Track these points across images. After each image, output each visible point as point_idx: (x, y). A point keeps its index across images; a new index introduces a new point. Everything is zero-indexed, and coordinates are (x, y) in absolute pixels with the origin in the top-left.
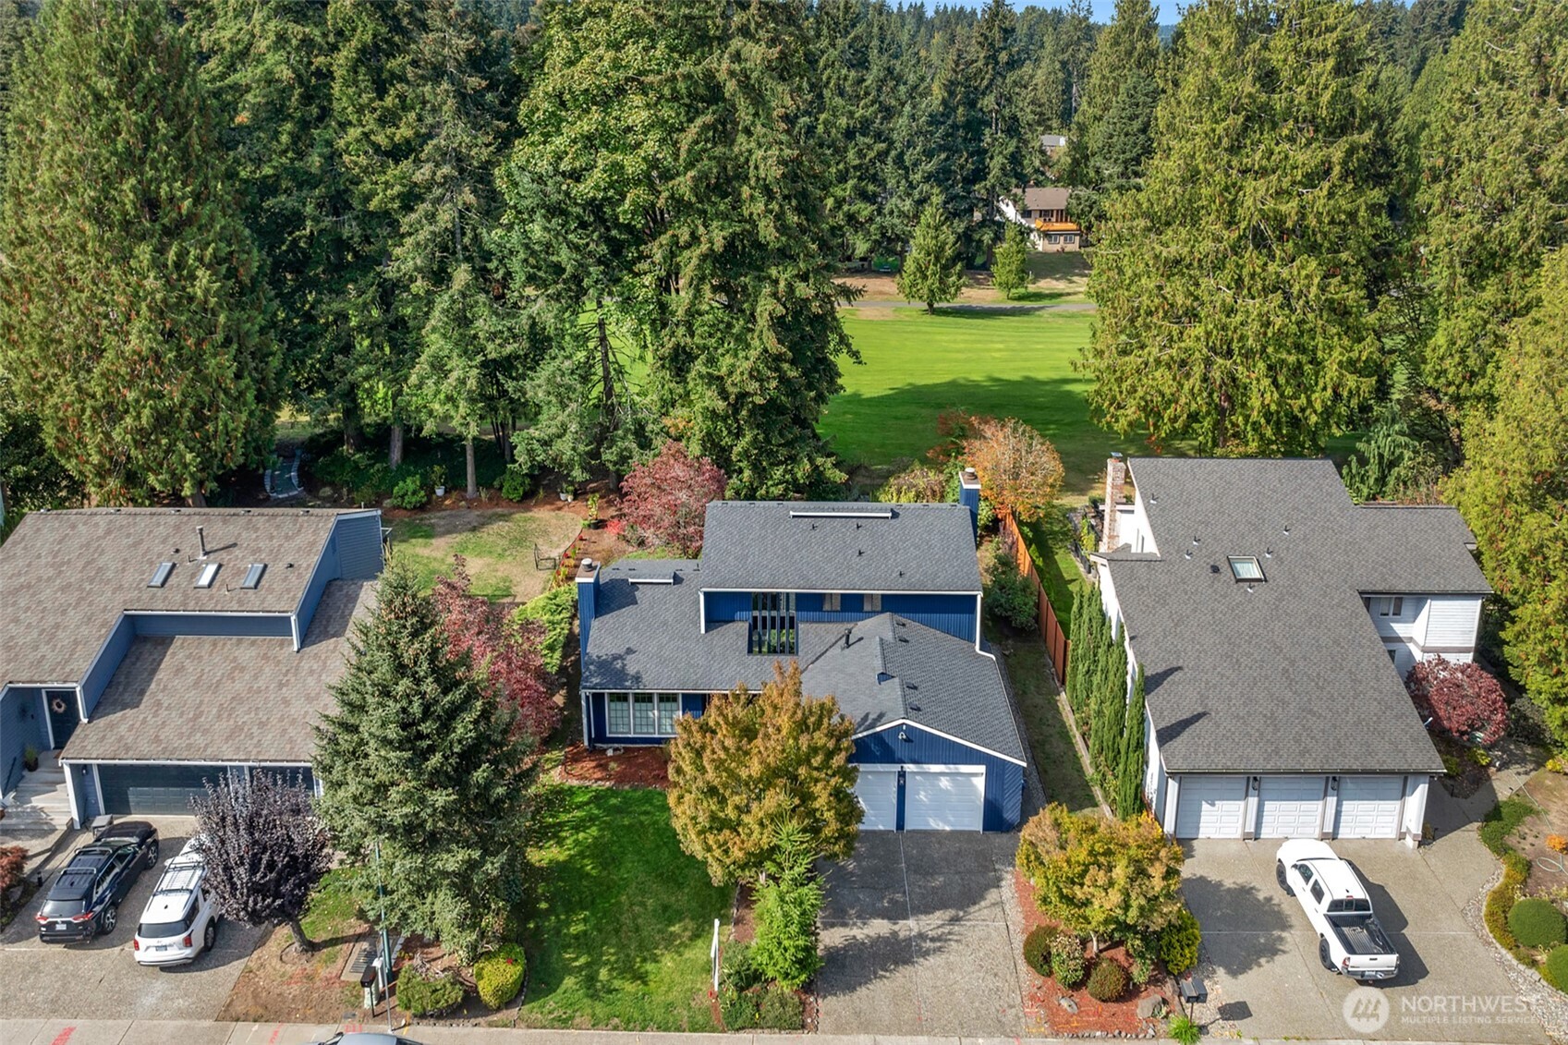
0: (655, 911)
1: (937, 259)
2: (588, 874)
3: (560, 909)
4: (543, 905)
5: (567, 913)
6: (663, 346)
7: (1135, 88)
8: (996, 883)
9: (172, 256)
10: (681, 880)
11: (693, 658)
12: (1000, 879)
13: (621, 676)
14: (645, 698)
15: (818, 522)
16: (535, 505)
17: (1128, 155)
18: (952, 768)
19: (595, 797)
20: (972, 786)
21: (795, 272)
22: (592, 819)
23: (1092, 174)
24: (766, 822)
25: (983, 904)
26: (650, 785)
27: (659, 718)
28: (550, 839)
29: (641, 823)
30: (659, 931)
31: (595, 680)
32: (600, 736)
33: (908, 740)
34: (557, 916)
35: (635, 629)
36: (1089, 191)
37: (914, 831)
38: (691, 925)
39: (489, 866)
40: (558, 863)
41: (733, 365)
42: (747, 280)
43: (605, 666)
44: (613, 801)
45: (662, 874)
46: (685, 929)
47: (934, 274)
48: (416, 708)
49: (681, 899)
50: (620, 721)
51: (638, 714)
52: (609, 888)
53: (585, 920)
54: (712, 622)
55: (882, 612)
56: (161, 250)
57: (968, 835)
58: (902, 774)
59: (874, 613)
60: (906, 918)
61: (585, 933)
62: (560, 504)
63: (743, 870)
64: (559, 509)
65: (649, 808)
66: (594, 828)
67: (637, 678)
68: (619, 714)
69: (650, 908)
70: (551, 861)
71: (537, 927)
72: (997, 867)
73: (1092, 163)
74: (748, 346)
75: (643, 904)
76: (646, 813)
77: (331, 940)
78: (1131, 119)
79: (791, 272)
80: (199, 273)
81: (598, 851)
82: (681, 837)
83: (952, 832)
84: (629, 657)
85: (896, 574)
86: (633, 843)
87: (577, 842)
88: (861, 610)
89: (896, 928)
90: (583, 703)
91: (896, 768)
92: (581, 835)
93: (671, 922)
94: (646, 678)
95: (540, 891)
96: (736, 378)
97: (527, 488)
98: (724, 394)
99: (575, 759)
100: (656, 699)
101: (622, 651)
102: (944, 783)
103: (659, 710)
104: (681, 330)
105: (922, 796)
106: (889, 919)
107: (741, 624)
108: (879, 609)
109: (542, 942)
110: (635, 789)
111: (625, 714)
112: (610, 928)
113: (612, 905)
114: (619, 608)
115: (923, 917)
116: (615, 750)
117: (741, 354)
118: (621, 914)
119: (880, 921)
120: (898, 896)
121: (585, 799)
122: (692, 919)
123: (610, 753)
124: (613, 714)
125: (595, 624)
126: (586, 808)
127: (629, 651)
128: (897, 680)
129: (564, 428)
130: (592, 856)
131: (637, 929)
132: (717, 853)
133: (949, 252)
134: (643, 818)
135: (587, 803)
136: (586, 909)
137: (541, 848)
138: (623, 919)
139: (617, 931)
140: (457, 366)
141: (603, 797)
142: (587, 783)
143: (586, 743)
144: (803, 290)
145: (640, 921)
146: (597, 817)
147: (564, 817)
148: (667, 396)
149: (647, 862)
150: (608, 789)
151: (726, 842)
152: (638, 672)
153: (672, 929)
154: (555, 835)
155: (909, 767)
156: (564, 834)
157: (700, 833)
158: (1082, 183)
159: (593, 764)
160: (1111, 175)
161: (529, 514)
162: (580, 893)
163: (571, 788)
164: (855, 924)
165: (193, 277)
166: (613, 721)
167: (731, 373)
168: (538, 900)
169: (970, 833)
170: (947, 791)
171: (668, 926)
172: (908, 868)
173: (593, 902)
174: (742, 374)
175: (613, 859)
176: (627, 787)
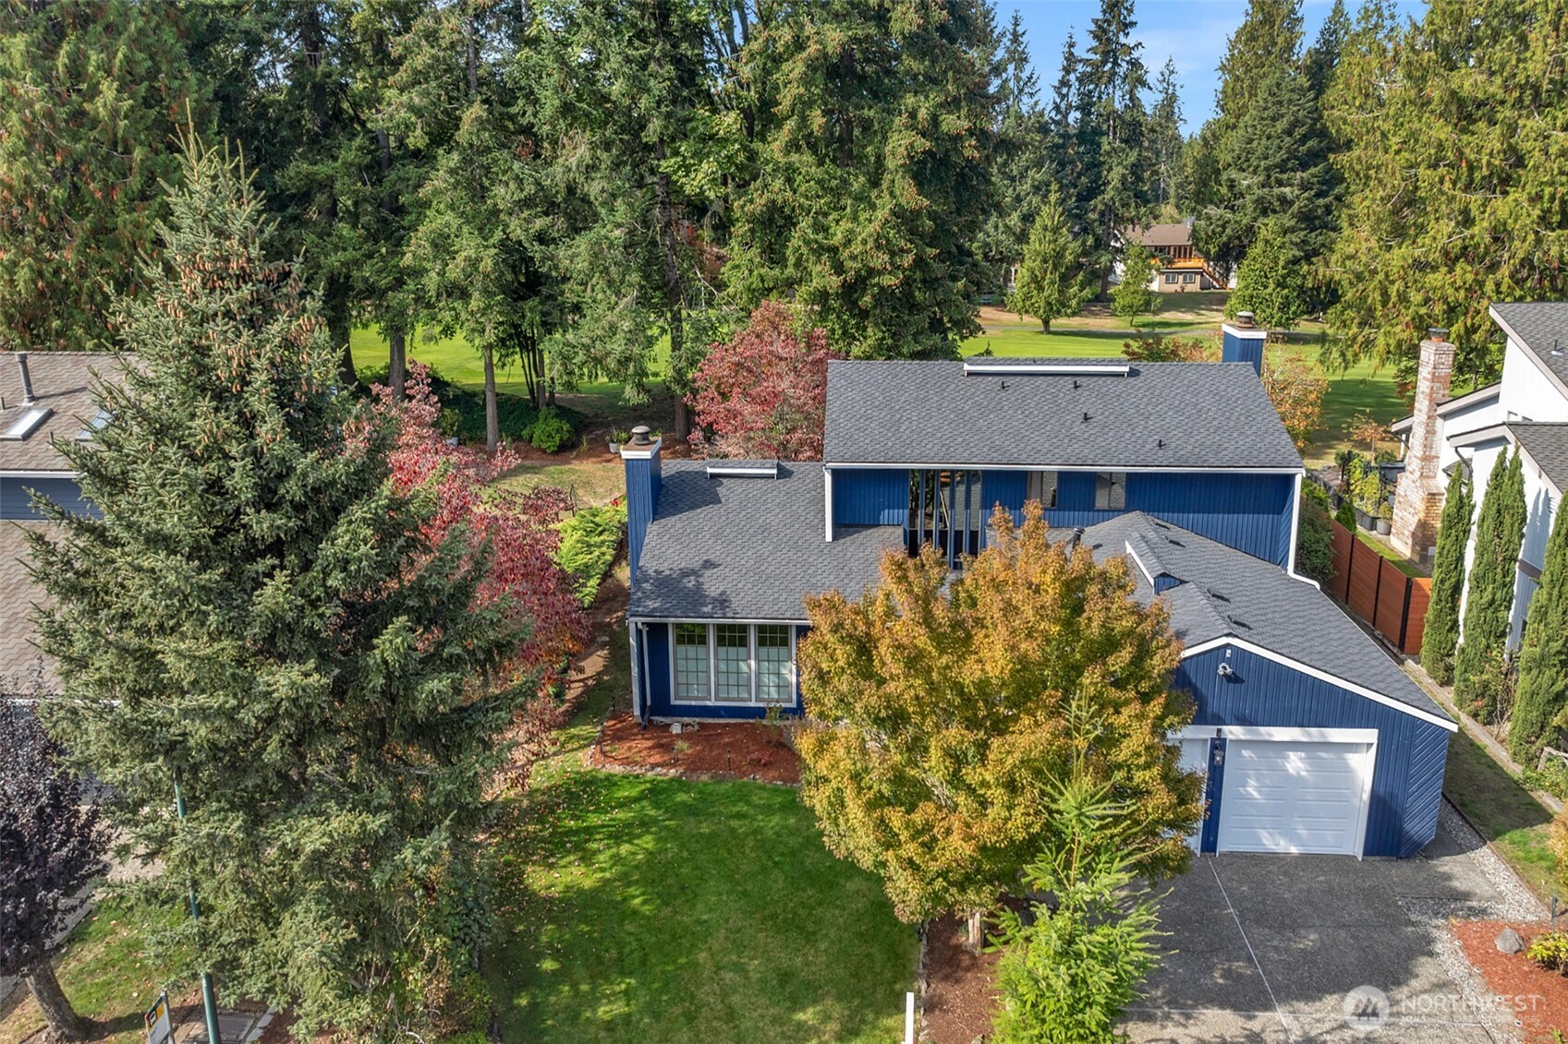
0: (763, 980)
1: (1055, 268)
2: (635, 912)
3: (579, 971)
4: (548, 965)
5: (593, 979)
6: (751, 201)
7: (1278, 85)
8: (1424, 946)
9: (62, 60)
10: (811, 927)
11: (813, 575)
12: (1430, 941)
13: (695, 599)
14: (733, 636)
15: (1009, 381)
16: (577, 457)
17: (1269, 162)
18: (1315, 733)
19: (650, 790)
20: (1347, 770)
21: (941, 99)
22: (645, 824)
23: (1224, 190)
24: (1024, 776)
25: (1414, 983)
26: (745, 774)
27: (759, 674)
28: (569, 852)
29: (733, 831)
30: (774, 1021)
31: (651, 604)
32: (659, 705)
33: (1233, 679)
34: (574, 986)
35: (717, 535)
36: (1220, 211)
37: (1232, 855)
38: (838, 1010)
39: (408, 853)
40: (581, 892)
41: (851, 231)
42: (872, 113)
43: (666, 585)
44: (681, 797)
45: (774, 916)
46: (827, 1018)
47: (1052, 283)
48: (241, 481)
49: (815, 960)
50: (692, 679)
51: (723, 667)
52: (674, 937)
53: (627, 993)
54: (844, 525)
55: (1127, 510)
56: (48, 48)
57: (1341, 862)
58: (1218, 745)
59: (1112, 512)
60: (1267, 1007)
61: (627, 1019)
62: (608, 456)
63: (963, 889)
64: (608, 461)
65: (742, 807)
66: (648, 838)
67: (722, 602)
68: (692, 665)
69: (755, 976)
70: (568, 888)
71: (534, 1006)
72: (1413, 917)
73: (1224, 177)
74: (873, 207)
75: (741, 969)
76: (740, 816)
77: (131, 1017)
78: (1274, 119)
79: (935, 97)
80: (104, 86)
81: (653, 873)
82: (825, 825)
83: (1306, 860)
84: (708, 573)
85: (1151, 444)
86: (718, 862)
87: (617, 859)
88: (1089, 506)
89: (1255, 1025)
90: (633, 642)
91: (1208, 732)
92: (625, 849)
93: (797, 1003)
94: (736, 603)
95: (544, 939)
96: (856, 248)
97: (566, 436)
98: (839, 268)
99: (618, 737)
100: (752, 638)
101: (696, 563)
102: (1295, 763)
103: (758, 660)
104: (778, 183)
105: (1252, 789)
106: (1236, 1007)
107: (890, 530)
108: (1122, 505)
109: (544, 1032)
110: (720, 780)
111: (702, 666)
112: (677, 1010)
113: (681, 967)
114: (692, 508)
115: (1301, 1005)
116: (684, 725)
117: (863, 216)
118: (699, 985)
119: (1217, 1011)
120: (1239, 966)
121: (634, 792)
122: (839, 998)
123: (676, 729)
124: (682, 663)
125: (653, 529)
126: (636, 806)
127: (708, 564)
128: (1191, 586)
129: (613, 329)
130: (645, 882)
131: (731, 1015)
132: (910, 850)
133: (1069, 258)
134: (735, 823)
135: (636, 800)
136: (630, 974)
137: (552, 866)
138: (701, 994)
139: (690, 1018)
140: (468, 246)
141: (664, 791)
142: (638, 770)
143: (637, 712)
144: (954, 123)
145: (735, 999)
146: (654, 821)
147: (594, 820)
148: (757, 284)
149: (745, 894)
150: (672, 780)
151: (928, 827)
152: (723, 593)
153: (801, 1016)
154: (578, 847)
155: (1233, 732)
156: (595, 846)
157: (871, 806)
158: (1211, 202)
159: (649, 743)
160: (1249, 187)
161: (567, 467)
162: (620, 945)
163: (609, 778)
164: (1167, 1017)
165: (94, 92)
166: (682, 679)
167: (848, 242)
168: (539, 956)
169: (1339, 859)
170: (1299, 779)
171: (793, 1010)
172: (1241, 915)
173: (643, 962)
174: (864, 242)
175: (683, 888)
176: (705, 778)
